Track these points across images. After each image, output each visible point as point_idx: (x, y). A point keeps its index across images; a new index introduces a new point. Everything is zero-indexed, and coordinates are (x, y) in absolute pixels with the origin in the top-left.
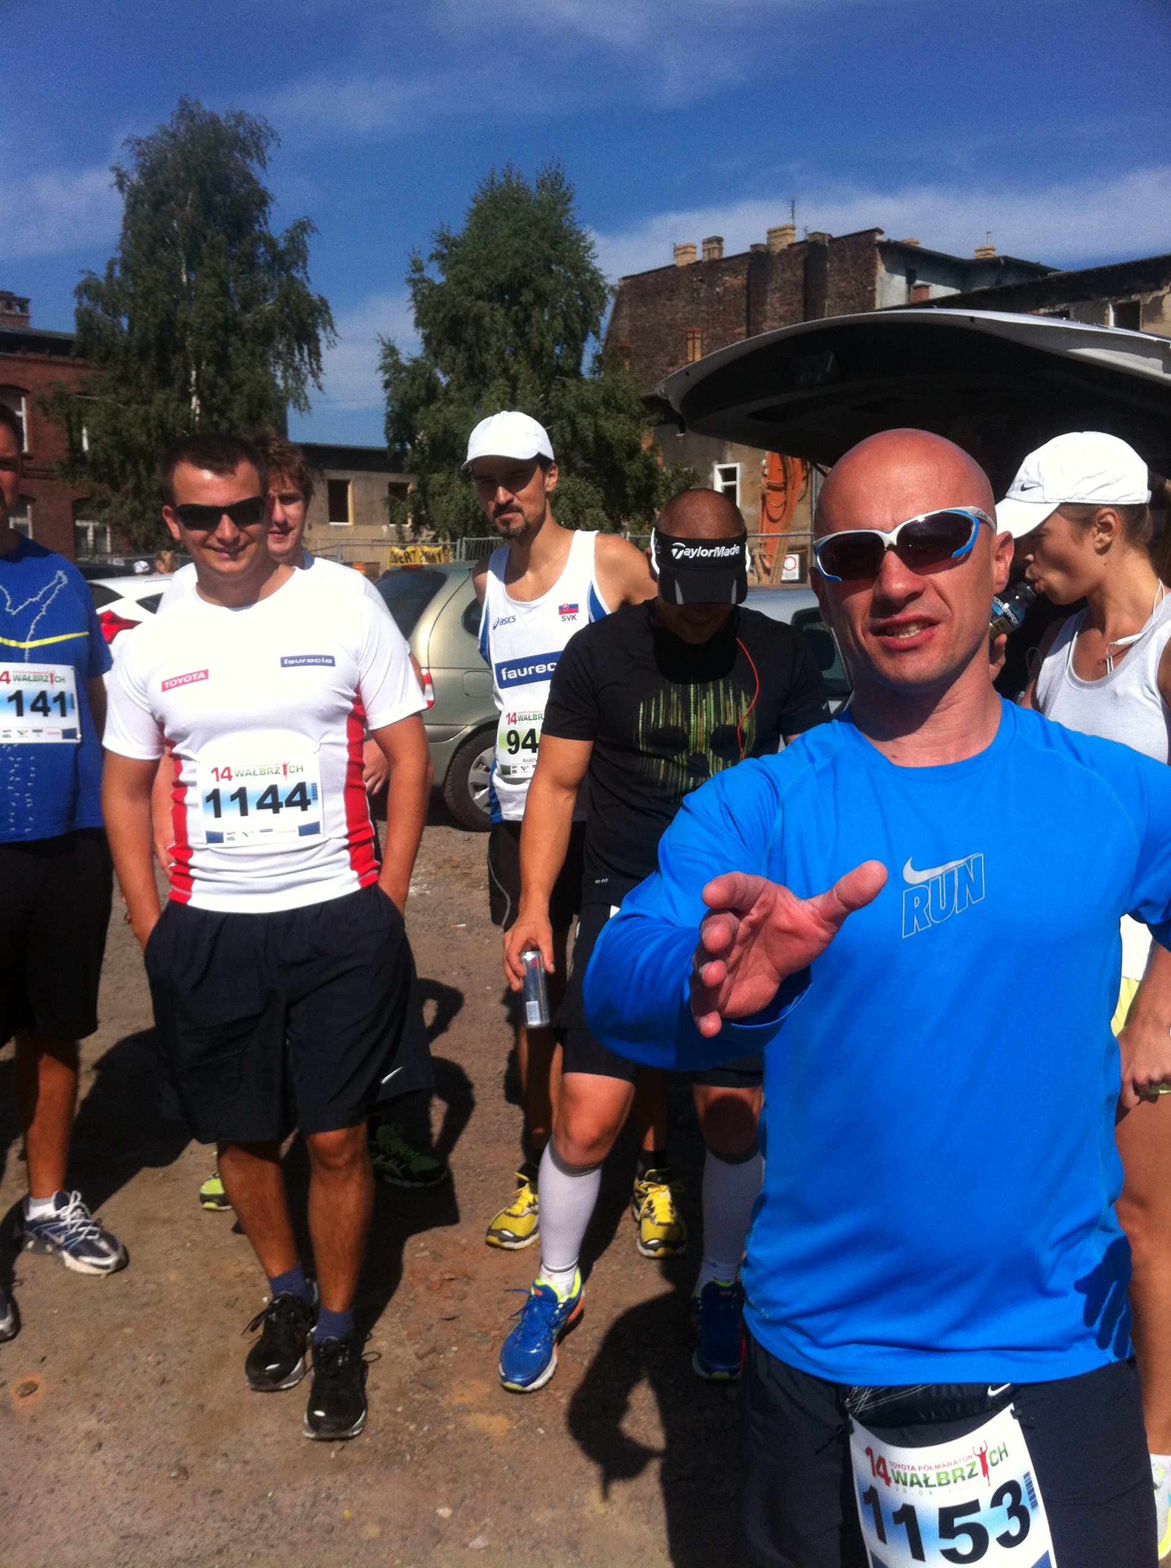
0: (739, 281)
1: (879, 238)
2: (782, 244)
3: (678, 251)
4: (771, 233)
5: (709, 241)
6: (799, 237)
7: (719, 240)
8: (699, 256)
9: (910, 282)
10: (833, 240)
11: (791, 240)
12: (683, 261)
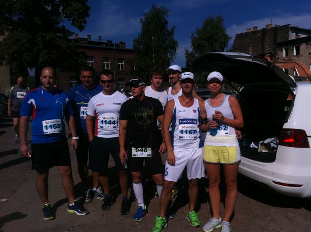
0: (260, 35)
1: (290, 26)
2: (269, 28)
3: (248, 29)
4: (267, 26)
5: (254, 27)
6: (273, 26)
7: (256, 27)
8: (252, 30)
9: (297, 34)
10: (280, 27)
11: (271, 27)
12: (249, 31)
